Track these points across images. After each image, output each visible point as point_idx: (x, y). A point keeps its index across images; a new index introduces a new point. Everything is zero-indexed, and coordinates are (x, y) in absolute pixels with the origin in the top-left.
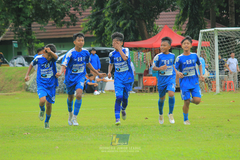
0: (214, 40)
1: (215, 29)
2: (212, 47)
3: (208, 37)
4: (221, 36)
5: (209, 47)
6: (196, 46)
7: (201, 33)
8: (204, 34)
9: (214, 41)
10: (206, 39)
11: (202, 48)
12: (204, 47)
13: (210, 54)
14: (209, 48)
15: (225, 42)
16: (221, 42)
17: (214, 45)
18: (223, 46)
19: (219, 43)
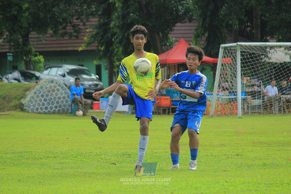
0: (236, 56)
1: (238, 44)
2: (233, 64)
3: (229, 53)
4: (244, 52)
5: (230, 64)
6: (216, 62)
7: (222, 48)
8: (224, 49)
9: (236, 58)
10: (227, 56)
11: (222, 65)
12: (225, 64)
13: (232, 72)
14: (230, 66)
15: (248, 59)
16: (244, 59)
17: (236, 61)
18: (246, 63)
19: (241, 60)
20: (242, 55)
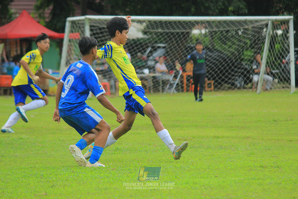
1: (86, 18)
3: (77, 27)
4: (94, 26)
7: (69, 22)
8: (72, 23)
9: (85, 33)
16: (94, 34)
19: (91, 35)
20: (91, 30)
